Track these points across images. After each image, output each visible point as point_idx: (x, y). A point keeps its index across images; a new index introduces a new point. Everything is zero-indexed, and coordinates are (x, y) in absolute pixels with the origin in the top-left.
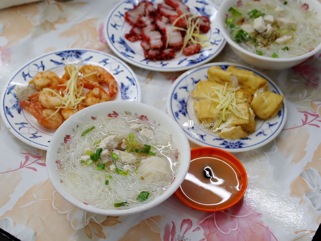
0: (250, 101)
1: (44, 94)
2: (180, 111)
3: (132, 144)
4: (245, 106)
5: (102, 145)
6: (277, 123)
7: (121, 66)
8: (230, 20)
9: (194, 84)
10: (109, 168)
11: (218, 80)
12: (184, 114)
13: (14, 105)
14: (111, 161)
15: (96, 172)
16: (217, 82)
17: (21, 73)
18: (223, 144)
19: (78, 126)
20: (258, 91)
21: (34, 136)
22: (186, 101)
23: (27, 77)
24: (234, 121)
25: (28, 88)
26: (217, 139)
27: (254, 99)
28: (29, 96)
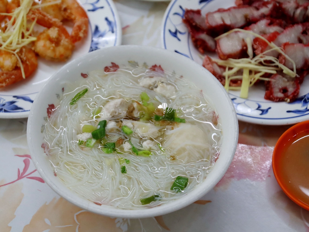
3: (148, 108)
5: (105, 115)
10: (122, 149)
14: (123, 137)
15: (104, 157)
19: (63, 89)
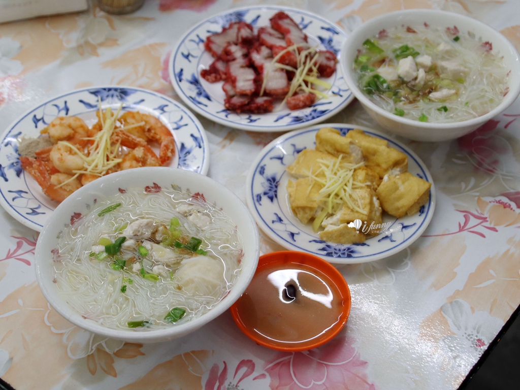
0: (376, 186)
1: (59, 149)
2: (265, 194)
3: (172, 234)
4: (366, 193)
5: (128, 232)
6: (415, 224)
7: (185, 116)
8: (363, 59)
9: (296, 153)
10: (132, 268)
11: (330, 150)
12: (271, 199)
13: (13, 164)
14: (137, 257)
15: (109, 272)
16: (329, 153)
17: (32, 116)
18: (323, 249)
19: (95, 200)
20: (390, 172)
21: (34, 212)
22: (278, 178)
23: (40, 124)
24: (345, 214)
25: (38, 140)
26: (315, 241)
27: (382, 183)
28: (37, 151)
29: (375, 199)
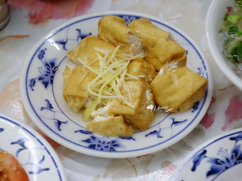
0: (151, 79)
2: (40, 79)
4: (137, 86)
6: (186, 120)
9: (80, 38)
12: (46, 84)
16: (110, 42)
18: (87, 141)
20: (167, 65)
22: (57, 64)
24: (113, 106)
26: (82, 132)
27: (157, 77)
29: (148, 92)
